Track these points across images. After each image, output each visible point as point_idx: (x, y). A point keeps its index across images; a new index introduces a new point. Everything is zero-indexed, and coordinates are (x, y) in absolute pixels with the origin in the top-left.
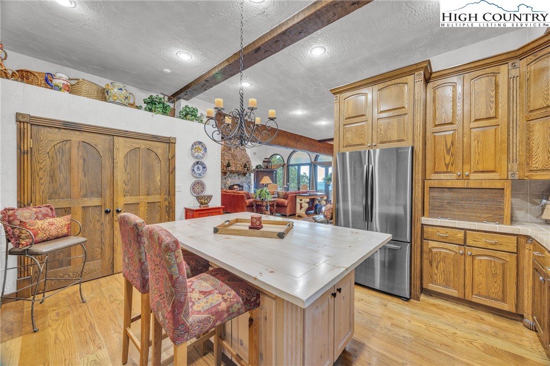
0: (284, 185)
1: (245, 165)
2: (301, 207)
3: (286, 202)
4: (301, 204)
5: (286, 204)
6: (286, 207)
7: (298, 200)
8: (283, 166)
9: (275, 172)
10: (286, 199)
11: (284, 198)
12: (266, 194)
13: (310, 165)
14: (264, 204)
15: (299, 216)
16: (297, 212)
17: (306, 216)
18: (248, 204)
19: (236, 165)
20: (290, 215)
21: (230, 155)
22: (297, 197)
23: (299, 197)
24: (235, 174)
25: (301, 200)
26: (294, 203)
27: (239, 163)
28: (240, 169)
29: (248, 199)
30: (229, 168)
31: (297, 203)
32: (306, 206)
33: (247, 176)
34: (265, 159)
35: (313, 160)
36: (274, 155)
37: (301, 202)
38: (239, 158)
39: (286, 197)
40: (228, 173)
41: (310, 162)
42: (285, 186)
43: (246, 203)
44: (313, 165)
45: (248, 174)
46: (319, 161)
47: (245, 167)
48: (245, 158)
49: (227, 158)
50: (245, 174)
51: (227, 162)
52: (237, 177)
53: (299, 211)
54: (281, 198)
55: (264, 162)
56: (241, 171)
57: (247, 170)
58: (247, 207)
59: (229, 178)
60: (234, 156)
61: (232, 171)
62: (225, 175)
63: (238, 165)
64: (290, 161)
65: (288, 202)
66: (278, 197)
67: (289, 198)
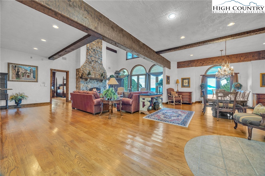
0: (128, 87)
1: (102, 74)
2: (144, 106)
3: (130, 101)
4: (144, 103)
5: (131, 103)
6: (131, 105)
7: (141, 99)
8: (128, 76)
9: (122, 80)
10: (131, 98)
11: (129, 98)
12: (112, 94)
13: (146, 75)
14: (110, 103)
15: (142, 113)
16: (140, 109)
17: (148, 113)
18: (95, 103)
19: (95, 74)
20: (134, 112)
21: (91, 67)
22: (140, 96)
23: (141, 96)
24: (95, 80)
25: (144, 99)
26: (137, 102)
27: (97, 73)
28: (98, 77)
29: (96, 98)
30: (90, 76)
31: (140, 102)
32: (148, 104)
33: (103, 82)
34: (116, 71)
35: (148, 72)
36: (122, 69)
37: (144, 101)
38: (97, 69)
39: (130, 97)
40: (89, 79)
41: (145, 73)
42: (129, 89)
43: (94, 102)
44: (147, 75)
45: (104, 80)
46: (151, 72)
47: (102, 76)
48: (102, 70)
49: (88, 69)
50: (101, 81)
51: (88, 71)
52: (96, 83)
53: (142, 109)
54: (126, 97)
55: (115, 73)
56: (98, 78)
57: (104, 78)
58: (95, 106)
59: (89, 83)
60: (94, 68)
61: (92, 78)
62: (86, 81)
63: (97, 75)
64: (132, 73)
65: (133, 101)
66: (124, 96)
67: (133, 97)
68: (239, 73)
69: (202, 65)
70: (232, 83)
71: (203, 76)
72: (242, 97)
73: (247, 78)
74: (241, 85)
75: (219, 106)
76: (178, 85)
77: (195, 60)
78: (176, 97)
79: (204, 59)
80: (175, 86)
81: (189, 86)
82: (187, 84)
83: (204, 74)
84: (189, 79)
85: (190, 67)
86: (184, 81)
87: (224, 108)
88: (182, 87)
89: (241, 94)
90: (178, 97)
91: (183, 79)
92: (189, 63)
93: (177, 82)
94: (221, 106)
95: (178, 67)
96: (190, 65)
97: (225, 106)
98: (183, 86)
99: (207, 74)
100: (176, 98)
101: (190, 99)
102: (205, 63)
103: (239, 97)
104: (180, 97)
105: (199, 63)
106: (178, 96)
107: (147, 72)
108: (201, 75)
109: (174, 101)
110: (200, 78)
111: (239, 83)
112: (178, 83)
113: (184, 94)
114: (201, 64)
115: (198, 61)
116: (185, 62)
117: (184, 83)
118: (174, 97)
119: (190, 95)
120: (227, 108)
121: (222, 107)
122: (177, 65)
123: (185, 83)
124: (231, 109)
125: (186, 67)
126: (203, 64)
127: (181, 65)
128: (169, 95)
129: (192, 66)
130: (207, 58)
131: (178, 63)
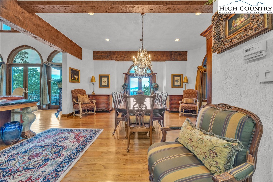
13: (41, 66)
44: (44, 66)
68: (156, 74)
69: (123, 60)
70: (151, 84)
71: (126, 74)
72: (159, 101)
73: (162, 79)
74: (158, 85)
75: (130, 123)
76: (93, 85)
77: (115, 52)
78: (86, 103)
79: (125, 51)
80: (90, 86)
81: (108, 86)
82: (106, 83)
83: (126, 72)
84: (107, 77)
85: (109, 60)
86: (103, 79)
87: (138, 124)
88: (99, 88)
89: (159, 96)
90: (89, 103)
91: (101, 77)
92: (109, 54)
93: (92, 80)
94: (133, 123)
95: (94, 59)
96: (110, 57)
97: (138, 121)
98: (101, 86)
99: (130, 73)
100: (85, 105)
101: (108, 104)
102: (126, 56)
103: (157, 100)
104: (93, 103)
105: (120, 56)
106: (90, 101)
107: (44, 61)
108: (124, 74)
109: (81, 111)
110: (123, 76)
111: (157, 84)
112: (94, 81)
113: (99, 98)
114: (122, 58)
115: (118, 53)
116: (103, 52)
117: (102, 82)
118: (80, 105)
119: (108, 98)
120: (141, 124)
121: (135, 124)
122: (93, 55)
123: (104, 83)
124: (147, 126)
125: (104, 59)
126: (124, 58)
127: (99, 56)
128: (74, 100)
129: (112, 60)
130: (128, 51)
131: (94, 52)
